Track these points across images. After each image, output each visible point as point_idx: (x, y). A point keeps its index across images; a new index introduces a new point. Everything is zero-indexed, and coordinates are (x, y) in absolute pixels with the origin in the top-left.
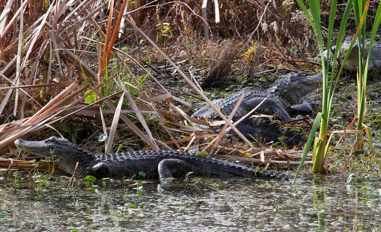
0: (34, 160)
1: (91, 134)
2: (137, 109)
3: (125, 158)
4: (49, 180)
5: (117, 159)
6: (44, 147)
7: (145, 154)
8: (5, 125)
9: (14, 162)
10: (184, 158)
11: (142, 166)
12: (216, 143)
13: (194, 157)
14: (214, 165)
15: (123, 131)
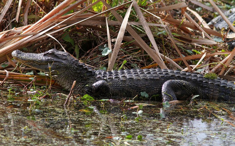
0: (32, 73)
1: (96, 45)
2: (145, 22)
3: (128, 76)
4: (44, 98)
5: (119, 77)
6: (42, 61)
7: (149, 73)
8: (4, 32)
9: (9, 74)
10: (191, 79)
11: (144, 87)
12: (227, 62)
13: (201, 79)
14: (222, 88)
15: (130, 44)
